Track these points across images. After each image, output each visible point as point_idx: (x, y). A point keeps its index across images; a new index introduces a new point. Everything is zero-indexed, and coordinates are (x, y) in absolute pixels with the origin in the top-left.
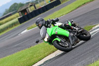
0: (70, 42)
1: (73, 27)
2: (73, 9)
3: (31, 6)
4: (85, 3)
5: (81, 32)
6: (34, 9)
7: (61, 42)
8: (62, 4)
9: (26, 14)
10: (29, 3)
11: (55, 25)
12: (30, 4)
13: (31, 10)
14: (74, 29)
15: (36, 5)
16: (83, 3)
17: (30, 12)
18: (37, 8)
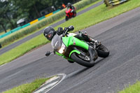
2: (18, 55)
4: (35, 47)
7: (81, 55)
16: (33, 46)
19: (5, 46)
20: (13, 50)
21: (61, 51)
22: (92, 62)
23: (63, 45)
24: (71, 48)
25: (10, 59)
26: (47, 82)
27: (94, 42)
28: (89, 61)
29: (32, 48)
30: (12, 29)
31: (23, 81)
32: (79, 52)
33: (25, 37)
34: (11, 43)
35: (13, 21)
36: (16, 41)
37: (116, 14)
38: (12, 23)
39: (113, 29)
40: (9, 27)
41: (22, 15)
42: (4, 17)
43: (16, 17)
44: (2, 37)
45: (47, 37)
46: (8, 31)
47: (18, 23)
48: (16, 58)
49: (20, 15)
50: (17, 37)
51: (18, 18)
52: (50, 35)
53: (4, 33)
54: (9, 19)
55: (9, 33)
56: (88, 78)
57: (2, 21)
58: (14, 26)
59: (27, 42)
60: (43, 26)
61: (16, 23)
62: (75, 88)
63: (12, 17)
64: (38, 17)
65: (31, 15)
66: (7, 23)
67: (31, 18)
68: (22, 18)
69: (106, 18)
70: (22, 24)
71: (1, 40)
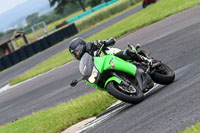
0: (137, 84)
1: (142, 57)
3: (17, 37)
4: (125, 33)
5: (157, 67)
6: (24, 44)
7: (122, 84)
8: (80, 33)
9: (7, 54)
10: (13, 31)
11: (107, 52)
12: (15, 34)
13: (17, 45)
14: (144, 61)
15: (28, 36)
16: (123, 31)
17: (16, 49)
18: (30, 42)
19: (84, 31)
21: (92, 79)
22: (140, 95)
27: (147, 62)
29: (122, 34)
30: (93, 6)
32: (119, 81)
33: (112, 17)
34: (93, 27)
36: (98, 24)
40: (89, 3)
44: (79, 17)
46: (88, 9)
50: (100, 17)
52: (77, 52)
53: (81, 12)
55: (89, 13)
58: (95, 2)
59: (115, 25)
71: (77, 22)
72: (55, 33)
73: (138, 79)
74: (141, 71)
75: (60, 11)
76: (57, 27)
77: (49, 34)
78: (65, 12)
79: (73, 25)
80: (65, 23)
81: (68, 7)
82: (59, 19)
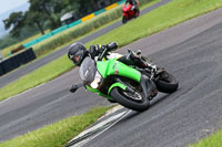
7: (127, 91)
8: (38, 59)
11: (108, 57)
19: (43, 56)
20: (54, 62)
21: (95, 85)
22: (145, 102)
23: (97, 74)
24: (110, 79)
25: (50, 76)
26: (109, 112)
27: (150, 68)
28: (140, 101)
31: (71, 112)
32: (123, 87)
34: (52, 52)
35: (54, 16)
36: (59, 48)
37: (218, 5)
38: (52, 20)
39: (213, 28)
41: (69, 7)
42: (40, 11)
43: (59, 9)
44: (38, 41)
45: (73, 60)
46: (47, 32)
47: (62, 19)
48: (60, 75)
49: (66, 6)
51: (63, 11)
52: (77, 58)
53: (39, 36)
54: (49, 13)
55: (48, 36)
56: (174, 106)
57: (37, 17)
58: (55, 25)
60: (102, 24)
61: (59, 20)
62: (152, 122)
63: (52, 10)
64: (95, 10)
65: (82, 6)
66: (46, 19)
67: (83, 12)
68: (68, 11)
69: (202, 11)
70: (68, 21)
71: (35, 47)
72: (11, 59)
73: (143, 86)
74: (145, 77)
75: (16, 35)
76: (13, 52)
77: (5, 59)
78: (22, 36)
79: (31, 49)
80: (21, 48)
81: (24, 30)
82: (15, 43)
